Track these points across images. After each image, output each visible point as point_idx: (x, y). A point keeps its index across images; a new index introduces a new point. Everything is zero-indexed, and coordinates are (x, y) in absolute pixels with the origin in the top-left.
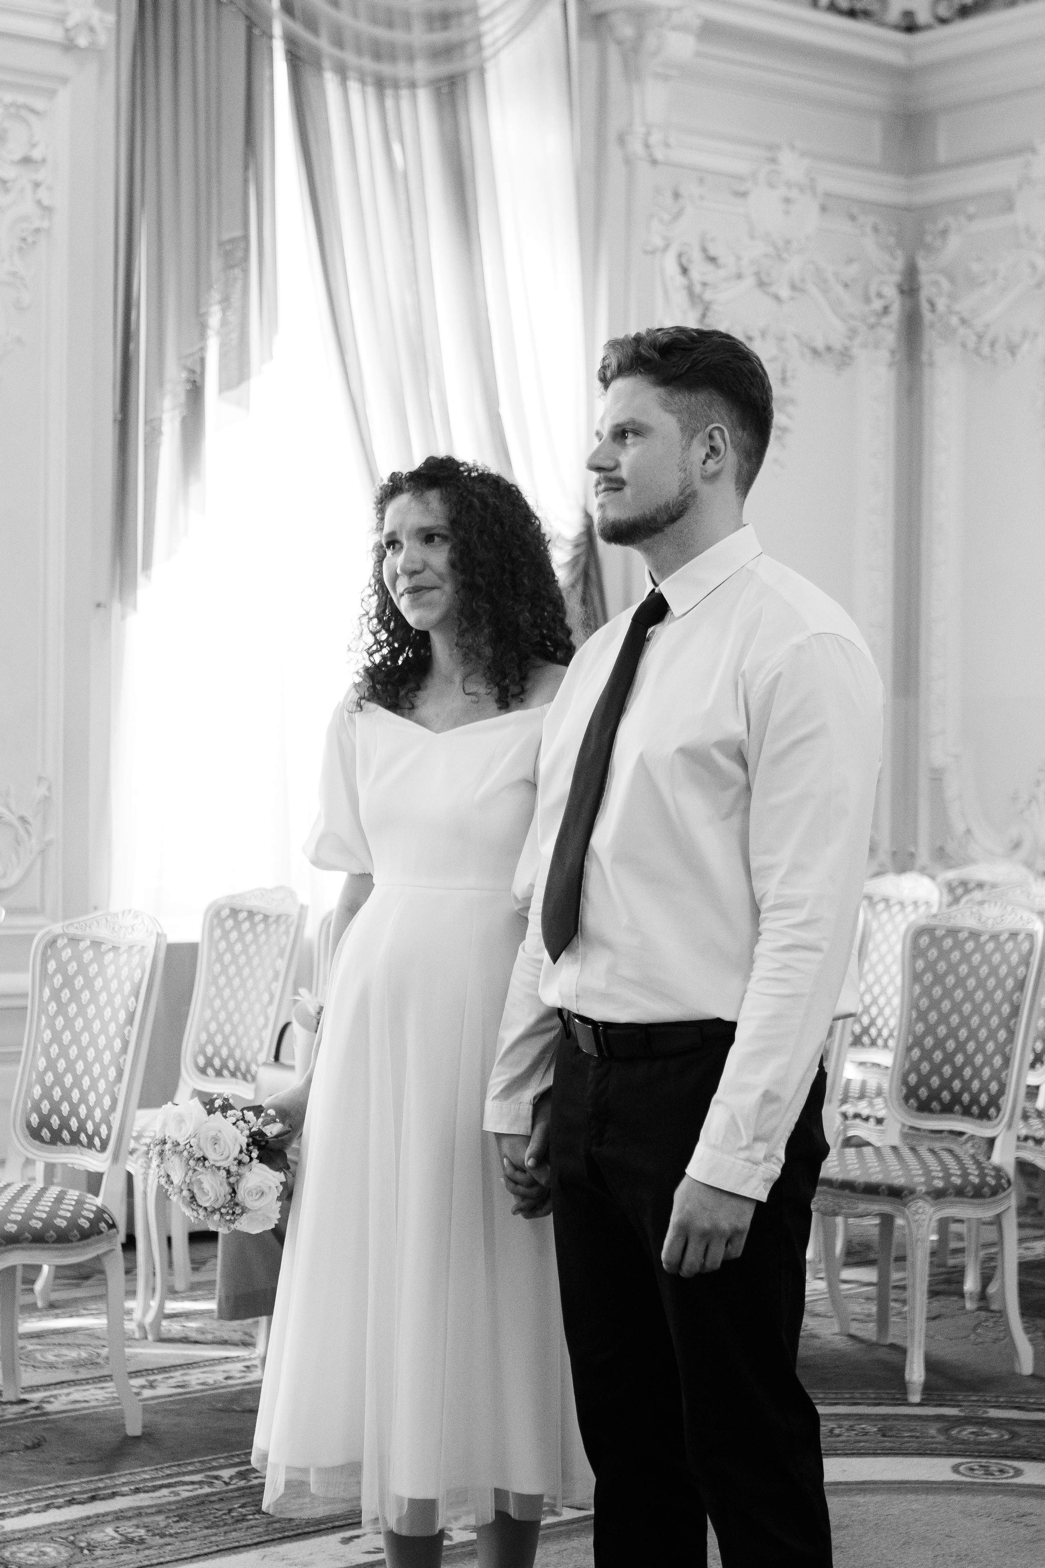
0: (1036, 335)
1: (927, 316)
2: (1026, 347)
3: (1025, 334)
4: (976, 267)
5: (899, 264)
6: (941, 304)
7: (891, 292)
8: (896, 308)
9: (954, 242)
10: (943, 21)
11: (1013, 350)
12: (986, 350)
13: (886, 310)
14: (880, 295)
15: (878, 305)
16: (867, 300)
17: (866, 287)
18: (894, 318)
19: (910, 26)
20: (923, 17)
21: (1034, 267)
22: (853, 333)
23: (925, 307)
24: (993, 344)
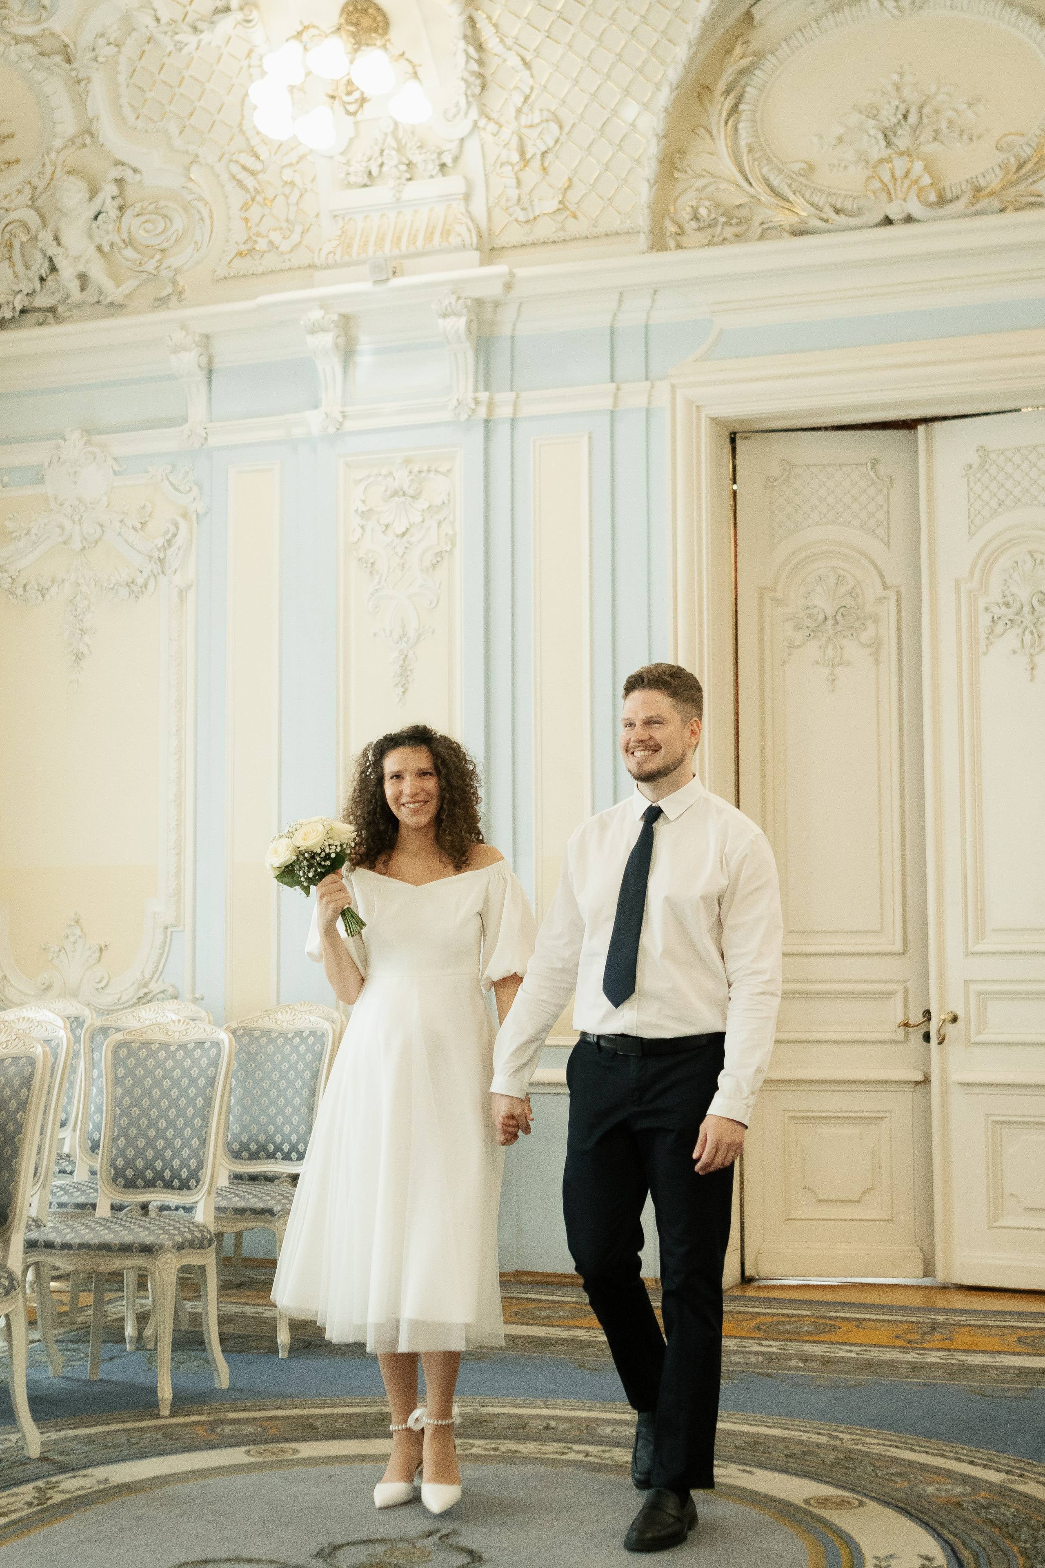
0: (63, 580)
2: (54, 590)
3: (53, 582)
4: (10, 525)
11: (43, 591)
12: (20, 591)
21: (62, 528)
24: (25, 586)
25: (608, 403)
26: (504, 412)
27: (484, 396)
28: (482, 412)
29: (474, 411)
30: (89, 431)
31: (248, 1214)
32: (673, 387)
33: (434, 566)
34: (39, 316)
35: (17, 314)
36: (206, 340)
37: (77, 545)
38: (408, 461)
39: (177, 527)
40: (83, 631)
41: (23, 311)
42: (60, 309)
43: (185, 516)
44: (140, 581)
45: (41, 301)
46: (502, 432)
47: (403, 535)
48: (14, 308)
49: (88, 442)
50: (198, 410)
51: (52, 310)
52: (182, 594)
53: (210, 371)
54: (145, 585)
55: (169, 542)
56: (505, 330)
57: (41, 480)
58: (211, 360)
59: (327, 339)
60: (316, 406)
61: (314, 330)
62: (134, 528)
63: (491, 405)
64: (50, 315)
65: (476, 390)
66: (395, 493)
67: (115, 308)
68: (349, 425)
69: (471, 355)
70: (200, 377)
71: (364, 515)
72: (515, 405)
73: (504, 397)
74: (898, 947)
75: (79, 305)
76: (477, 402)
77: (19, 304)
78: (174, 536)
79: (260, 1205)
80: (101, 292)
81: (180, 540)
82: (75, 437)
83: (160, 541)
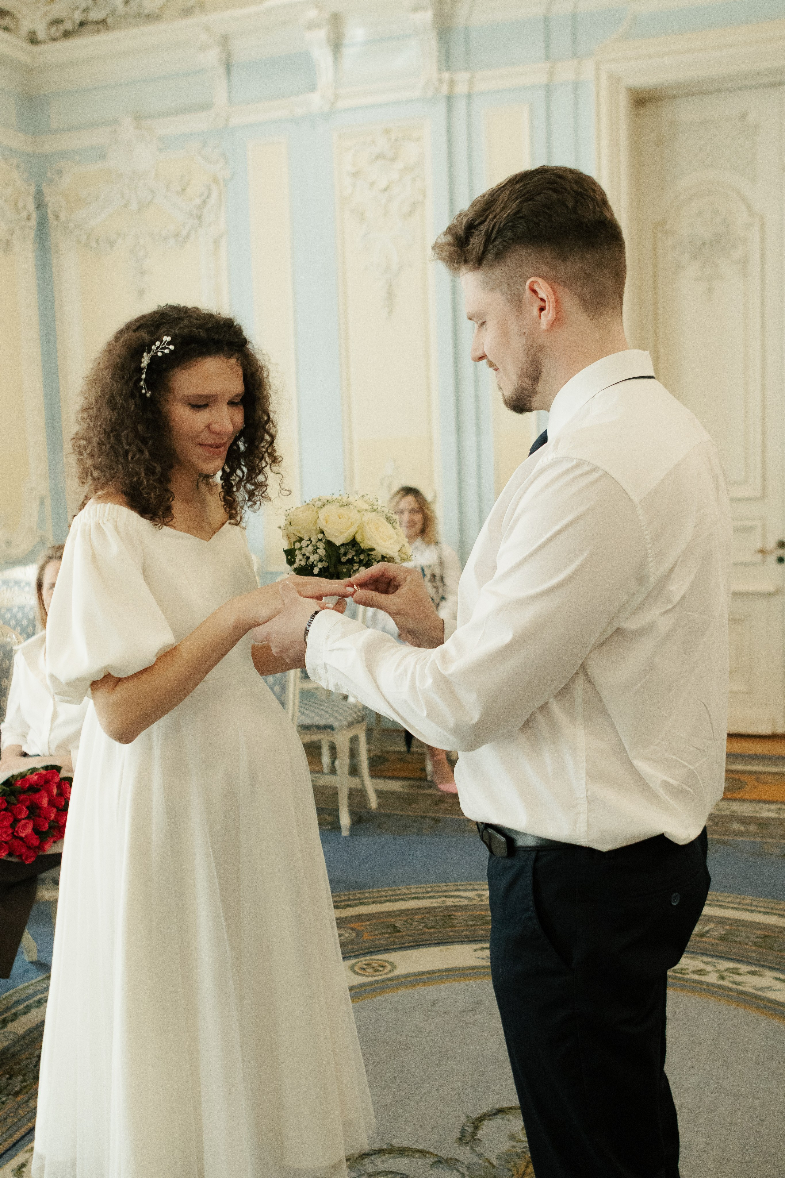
0: (126, 235)
1: (53, 222)
2: (119, 242)
3: (118, 234)
4: (82, 193)
5: (33, 190)
6: (63, 215)
7: (31, 206)
8: (34, 216)
9: (67, 178)
10: (54, 39)
11: (111, 243)
12: (93, 244)
13: (29, 217)
14: (25, 208)
15: (25, 214)
16: (17, 210)
17: (16, 202)
18: (33, 223)
19: (33, 40)
20: (42, 35)
21: (122, 195)
22: (12, 231)
23: (51, 217)
24: (97, 240)
25: (543, 78)
26: (462, 88)
27: (446, 76)
28: (445, 89)
29: (438, 89)
30: (138, 118)
31: (314, 730)
32: (598, 64)
33: (411, 213)
34: (93, 28)
35: (76, 28)
36: (224, 41)
37: (134, 206)
38: (387, 131)
39: (209, 189)
40: (143, 273)
41: (82, 24)
42: (110, 21)
43: (215, 181)
44: (184, 232)
45: (95, 15)
46: (461, 106)
47: (385, 189)
48: (74, 23)
49: (138, 127)
50: (221, 96)
51: (104, 22)
52: (216, 242)
53: (228, 66)
54: (188, 236)
55: (204, 203)
56: (461, 22)
57: (103, 157)
58: (229, 56)
59: (322, 34)
60: (313, 88)
61: (311, 26)
62: (177, 193)
63: (452, 84)
64: (102, 27)
65: (440, 71)
66: (378, 157)
67: (152, 18)
68: (341, 104)
69: (434, 43)
70: (221, 71)
71: (355, 175)
72: (471, 83)
73: (462, 77)
74: (758, 493)
75: (124, 17)
76: (441, 81)
77: (78, 17)
78: (208, 197)
79: (322, 722)
80: (140, 6)
81: (213, 200)
82: (128, 122)
83: (198, 201)
